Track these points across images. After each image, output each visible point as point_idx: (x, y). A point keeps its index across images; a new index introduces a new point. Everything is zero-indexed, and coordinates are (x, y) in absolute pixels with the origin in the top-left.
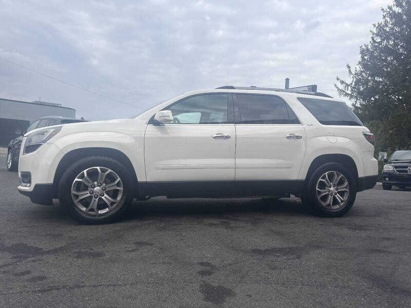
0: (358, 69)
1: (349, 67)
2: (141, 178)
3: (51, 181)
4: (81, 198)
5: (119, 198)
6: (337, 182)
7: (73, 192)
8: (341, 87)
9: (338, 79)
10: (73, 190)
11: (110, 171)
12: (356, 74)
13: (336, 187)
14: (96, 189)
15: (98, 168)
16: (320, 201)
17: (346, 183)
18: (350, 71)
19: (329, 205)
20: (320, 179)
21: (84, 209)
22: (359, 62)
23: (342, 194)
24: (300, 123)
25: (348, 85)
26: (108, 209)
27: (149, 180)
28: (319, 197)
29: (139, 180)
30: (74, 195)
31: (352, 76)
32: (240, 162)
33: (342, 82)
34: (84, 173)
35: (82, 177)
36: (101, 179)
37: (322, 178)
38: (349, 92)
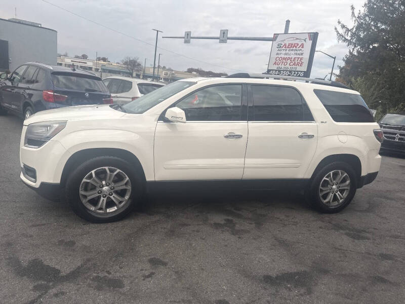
0: (362, 12)
1: (353, 8)
2: (149, 177)
3: (58, 181)
4: (89, 198)
5: (127, 197)
6: (340, 181)
7: (82, 192)
8: (342, 31)
9: (339, 22)
10: (81, 191)
11: (118, 171)
12: (359, 17)
13: (338, 185)
14: (104, 188)
15: (107, 168)
16: (321, 199)
17: (348, 182)
18: (353, 13)
19: (329, 202)
20: (325, 178)
21: (93, 208)
22: (365, 4)
23: (342, 191)
24: (314, 121)
25: (348, 30)
26: (116, 208)
27: (157, 179)
28: (321, 195)
29: (148, 179)
30: (83, 195)
31: (354, 19)
32: (250, 161)
33: (343, 26)
34: (91, 174)
35: (90, 177)
36: (109, 179)
37: (327, 177)
38: (349, 38)
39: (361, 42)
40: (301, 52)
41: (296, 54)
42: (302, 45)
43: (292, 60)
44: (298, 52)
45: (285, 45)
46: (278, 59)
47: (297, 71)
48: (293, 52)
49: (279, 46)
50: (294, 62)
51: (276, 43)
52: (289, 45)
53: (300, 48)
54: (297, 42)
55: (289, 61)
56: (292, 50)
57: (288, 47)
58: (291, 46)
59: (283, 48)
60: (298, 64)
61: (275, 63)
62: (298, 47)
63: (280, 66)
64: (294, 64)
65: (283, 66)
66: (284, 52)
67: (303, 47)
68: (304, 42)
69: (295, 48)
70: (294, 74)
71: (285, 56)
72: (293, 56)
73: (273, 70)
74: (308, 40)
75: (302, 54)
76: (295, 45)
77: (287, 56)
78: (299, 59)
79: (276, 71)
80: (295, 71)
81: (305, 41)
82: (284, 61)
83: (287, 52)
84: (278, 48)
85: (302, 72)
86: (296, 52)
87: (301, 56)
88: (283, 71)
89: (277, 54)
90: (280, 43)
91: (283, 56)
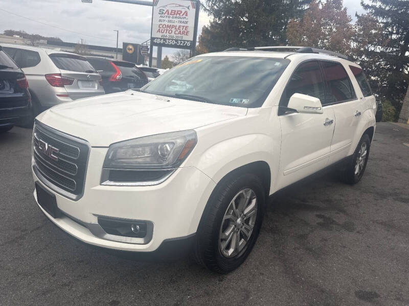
39: (217, 14)
40: (185, 20)
41: (181, 22)
42: (186, 13)
43: (177, 28)
44: (182, 20)
45: (167, 11)
46: (161, 26)
47: (184, 41)
48: (177, 20)
49: (161, 12)
50: (179, 31)
51: (157, 9)
52: (171, 12)
53: (184, 16)
54: (179, 9)
55: (174, 30)
56: (176, 17)
57: (171, 14)
58: (174, 13)
59: (166, 15)
60: (183, 33)
61: (159, 31)
62: (181, 14)
63: (165, 34)
64: (180, 33)
65: (168, 34)
66: (167, 19)
67: (186, 15)
68: (187, 10)
69: (178, 16)
70: (181, 43)
71: (169, 24)
72: (178, 24)
73: (157, 38)
74: (191, 8)
75: (187, 22)
76: (179, 12)
77: (172, 24)
78: (185, 28)
79: (161, 39)
80: (181, 41)
81: (188, 8)
82: (168, 29)
83: (171, 19)
84: (159, 13)
85: (188, 41)
86: (180, 20)
87: (186, 25)
88: (169, 40)
89: (160, 21)
90: (161, 8)
91: (167, 23)
